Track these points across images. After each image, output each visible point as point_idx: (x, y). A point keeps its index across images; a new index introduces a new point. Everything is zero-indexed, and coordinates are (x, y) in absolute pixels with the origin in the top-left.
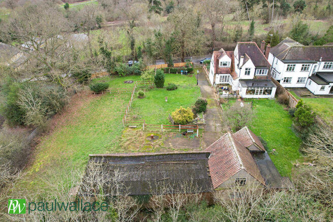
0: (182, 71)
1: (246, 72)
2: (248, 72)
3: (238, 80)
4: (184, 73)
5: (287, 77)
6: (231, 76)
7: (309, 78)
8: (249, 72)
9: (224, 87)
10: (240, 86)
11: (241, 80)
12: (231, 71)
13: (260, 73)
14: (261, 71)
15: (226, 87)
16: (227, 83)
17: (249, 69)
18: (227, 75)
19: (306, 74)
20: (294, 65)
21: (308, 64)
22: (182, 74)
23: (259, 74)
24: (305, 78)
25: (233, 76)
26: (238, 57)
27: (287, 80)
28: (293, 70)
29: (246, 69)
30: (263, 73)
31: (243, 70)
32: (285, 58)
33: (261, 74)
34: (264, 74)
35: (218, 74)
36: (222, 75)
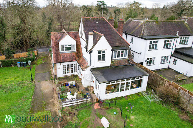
0: (19, 63)
1: (99, 57)
2: (102, 56)
3: (88, 69)
4: (22, 65)
5: (150, 57)
6: (78, 64)
7: (172, 56)
8: (104, 56)
9: (70, 83)
10: (94, 79)
11: (93, 70)
12: (78, 57)
13: (118, 56)
14: (119, 52)
15: (73, 82)
16: (74, 73)
17: (104, 52)
18: (73, 63)
19: (169, 52)
20: (157, 42)
21: (169, 39)
22: (19, 66)
23: (117, 58)
24: (168, 57)
25: (80, 65)
26: (84, 37)
27: (150, 62)
28: (156, 48)
29: (99, 52)
30: (122, 56)
31: (95, 54)
32: (143, 34)
33: (120, 58)
34: (124, 57)
35: (60, 63)
36: (66, 64)
